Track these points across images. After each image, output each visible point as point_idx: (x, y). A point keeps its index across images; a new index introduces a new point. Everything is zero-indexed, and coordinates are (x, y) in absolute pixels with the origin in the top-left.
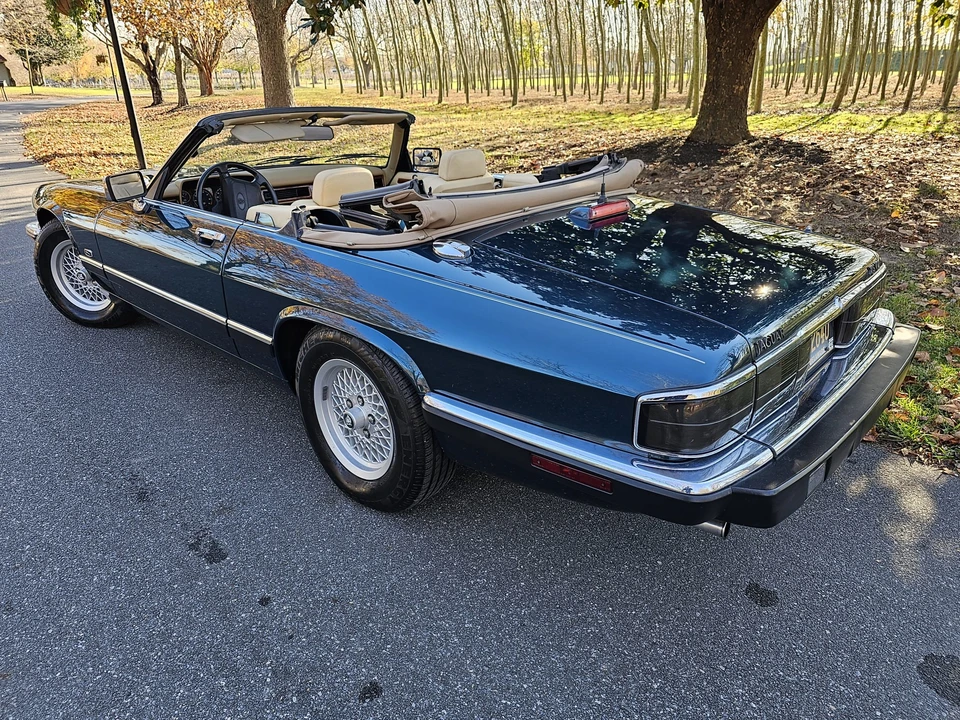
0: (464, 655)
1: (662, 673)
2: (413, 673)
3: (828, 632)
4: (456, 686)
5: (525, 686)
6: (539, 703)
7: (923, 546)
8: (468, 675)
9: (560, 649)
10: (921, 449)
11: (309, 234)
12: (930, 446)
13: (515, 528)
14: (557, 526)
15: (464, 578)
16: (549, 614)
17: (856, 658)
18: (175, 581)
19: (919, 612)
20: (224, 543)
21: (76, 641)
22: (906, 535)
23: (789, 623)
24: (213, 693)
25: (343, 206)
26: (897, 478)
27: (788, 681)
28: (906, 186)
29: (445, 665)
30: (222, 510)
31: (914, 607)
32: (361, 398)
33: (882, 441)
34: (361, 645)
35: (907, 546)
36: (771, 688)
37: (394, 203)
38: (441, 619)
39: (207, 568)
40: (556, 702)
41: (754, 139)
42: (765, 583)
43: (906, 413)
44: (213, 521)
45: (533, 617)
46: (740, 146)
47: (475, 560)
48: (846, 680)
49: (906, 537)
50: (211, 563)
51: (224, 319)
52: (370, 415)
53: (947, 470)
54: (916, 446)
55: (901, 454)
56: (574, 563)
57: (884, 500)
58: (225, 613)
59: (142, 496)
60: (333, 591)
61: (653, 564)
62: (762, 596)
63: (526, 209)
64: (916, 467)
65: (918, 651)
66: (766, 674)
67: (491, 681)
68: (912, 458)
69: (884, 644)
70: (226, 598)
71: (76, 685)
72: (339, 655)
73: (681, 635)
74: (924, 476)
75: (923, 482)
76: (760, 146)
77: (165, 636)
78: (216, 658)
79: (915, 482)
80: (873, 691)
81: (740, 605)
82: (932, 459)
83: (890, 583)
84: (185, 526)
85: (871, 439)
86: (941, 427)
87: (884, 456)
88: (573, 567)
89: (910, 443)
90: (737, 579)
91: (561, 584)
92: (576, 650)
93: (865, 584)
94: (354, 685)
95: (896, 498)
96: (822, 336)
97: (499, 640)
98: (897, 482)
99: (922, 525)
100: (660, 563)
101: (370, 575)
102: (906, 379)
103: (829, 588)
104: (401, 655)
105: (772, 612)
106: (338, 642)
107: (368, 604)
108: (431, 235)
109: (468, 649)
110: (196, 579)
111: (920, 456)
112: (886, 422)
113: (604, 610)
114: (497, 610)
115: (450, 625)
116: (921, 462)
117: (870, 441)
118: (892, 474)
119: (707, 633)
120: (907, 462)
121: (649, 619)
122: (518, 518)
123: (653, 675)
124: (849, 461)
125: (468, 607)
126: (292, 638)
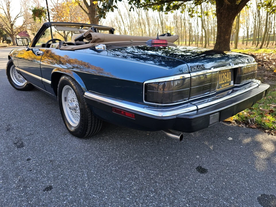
0: (86, 180)
1: (156, 191)
2: (66, 184)
3: (224, 183)
4: (79, 189)
5: (103, 191)
6: (106, 197)
7: (268, 159)
8: (85, 186)
9: (121, 181)
10: (272, 131)
11: (62, 47)
13: (121, 145)
14: (136, 145)
15: (97, 157)
16: (122, 170)
17: (233, 193)
18: (3, 152)
19: (262, 179)
20: (25, 143)
23: (210, 179)
25: (76, 40)
26: (262, 139)
27: (204, 199)
29: (78, 183)
31: (260, 178)
32: (74, 99)
33: (259, 128)
34: (53, 174)
35: (261, 159)
36: (196, 200)
38: (83, 169)
39: (16, 149)
40: (112, 197)
42: (204, 166)
43: (269, 120)
44: (25, 137)
45: (116, 171)
47: (104, 153)
48: (227, 200)
49: (262, 156)
50: (18, 148)
51: (41, 78)
52: (76, 105)
55: (265, 132)
56: (137, 156)
57: (257, 145)
59: (8, 130)
61: (165, 158)
62: (202, 170)
63: (132, 40)
64: (270, 136)
65: (259, 193)
66: (196, 195)
67: (92, 189)
68: (269, 133)
69: (245, 189)
70: (17, 158)
72: (44, 177)
73: (167, 180)
74: (273, 139)
75: (272, 140)
78: (3, 174)
79: (268, 141)
80: (237, 204)
81: (192, 172)
83: (252, 170)
84: (16, 138)
85: (255, 127)
87: (259, 133)
88: (136, 157)
89: (269, 128)
90: (194, 164)
91: (130, 161)
92: (127, 182)
93: (243, 169)
94: (44, 186)
95: (261, 145)
96: (228, 79)
97: (101, 177)
98: (262, 140)
99: (269, 153)
100: (167, 158)
101: (66, 155)
102: (270, 111)
103: (228, 170)
104: (64, 178)
105: (204, 175)
106: (45, 173)
107: (61, 163)
108: (96, 44)
109: (89, 178)
110: (11, 152)
111: (272, 133)
112: (261, 122)
113: (142, 170)
114: (104, 167)
115: (86, 171)
116: (272, 134)
117: (254, 128)
118: (261, 137)
119: (177, 180)
120: (267, 134)
121: (157, 174)
122: (123, 142)
123: (152, 192)
124: (245, 133)
125: (95, 166)
126: (31, 170)
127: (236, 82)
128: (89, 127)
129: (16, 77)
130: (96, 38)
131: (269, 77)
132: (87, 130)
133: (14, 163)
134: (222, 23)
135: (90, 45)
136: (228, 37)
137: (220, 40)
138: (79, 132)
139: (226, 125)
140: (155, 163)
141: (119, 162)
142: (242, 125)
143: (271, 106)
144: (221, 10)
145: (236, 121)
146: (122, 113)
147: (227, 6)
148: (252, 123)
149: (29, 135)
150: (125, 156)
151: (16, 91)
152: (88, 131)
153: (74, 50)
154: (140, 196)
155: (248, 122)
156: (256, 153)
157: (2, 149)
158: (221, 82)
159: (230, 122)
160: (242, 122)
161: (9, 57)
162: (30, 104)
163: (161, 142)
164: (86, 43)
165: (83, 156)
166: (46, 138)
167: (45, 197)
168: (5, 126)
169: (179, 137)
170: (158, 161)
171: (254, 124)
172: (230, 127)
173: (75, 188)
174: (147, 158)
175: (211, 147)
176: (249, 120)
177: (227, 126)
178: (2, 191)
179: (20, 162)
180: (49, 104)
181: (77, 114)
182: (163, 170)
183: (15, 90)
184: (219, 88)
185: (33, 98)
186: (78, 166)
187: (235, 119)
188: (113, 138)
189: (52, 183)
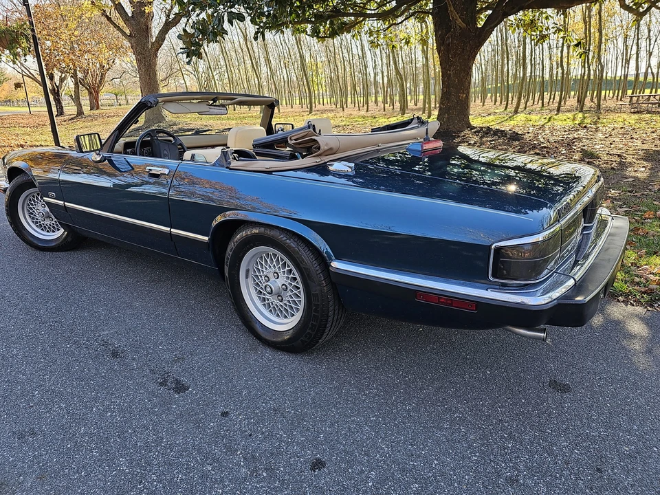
0: (375, 437)
1: (511, 437)
2: (344, 451)
3: (608, 405)
4: (376, 456)
5: (423, 452)
6: (435, 462)
7: (649, 351)
9: (440, 428)
10: (630, 297)
11: (234, 164)
12: (635, 295)
13: (386, 358)
16: (425, 408)
18: (155, 406)
20: (184, 380)
21: (91, 450)
22: (637, 346)
23: (583, 402)
24: (204, 476)
25: (255, 146)
26: (621, 314)
28: (574, 152)
29: (365, 445)
30: (177, 360)
32: (277, 273)
34: (302, 436)
35: (640, 353)
36: (584, 440)
37: (295, 140)
38: (353, 416)
39: (177, 396)
40: (447, 460)
41: (474, 128)
42: (559, 379)
44: (172, 367)
45: (415, 410)
46: (466, 132)
47: (365, 379)
48: (629, 431)
49: (637, 348)
50: (179, 393)
51: (168, 229)
52: (283, 285)
53: (649, 309)
54: (627, 295)
55: (618, 301)
56: (432, 376)
57: (616, 327)
58: (198, 424)
59: (115, 355)
60: (272, 404)
61: (485, 373)
62: (560, 387)
64: (630, 307)
66: (578, 432)
67: (399, 452)
68: (626, 302)
69: (645, 409)
70: (196, 414)
71: (99, 479)
72: (288, 444)
73: (517, 414)
74: (636, 312)
75: (637, 316)
76: (479, 132)
77: (158, 442)
78: (200, 453)
79: (631, 317)
80: (648, 436)
81: (548, 393)
82: (638, 303)
83: (637, 375)
84: (153, 372)
86: (638, 284)
87: (608, 302)
88: (433, 379)
89: (622, 293)
91: (428, 389)
92: (450, 428)
93: (622, 376)
94: (304, 461)
95: (624, 326)
97: (397, 426)
98: (621, 317)
99: (644, 340)
100: (488, 372)
101: (295, 392)
103: (601, 380)
104: (332, 441)
105: (570, 396)
106: (285, 436)
107: (300, 411)
108: (324, 159)
109: (377, 433)
110: (171, 404)
111: (631, 301)
113: (461, 403)
114: (390, 408)
115: (360, 419)
116: (632, 304)
118: (617, 312)
120: (623, 305)
121: (492, 406)
122: (387, 352)
123: (506, 439)
125: (369, 407)
126: (251, 436)
127: (587, 220)
129: (33, 218)
130: (326, 148)
134: (450, 66)
135: (309, 161)
136: (465, 95)
137: (448, 102)
140: (474, 387)
141: (408, 393)
144: (448, 38)
147: (458, 31)
150: (410, 379)
153: (270, 173)
154: (492, 450)
156: (625, 343)
157: (142, 400)
161: (13, 173)
165: (330, 390)
166: (220, 363)
167: (325, 481)
168: (99, 347)
169: (543, 335)
170: (476, 382)
173: (368, 455)
174: (453, 377)
178: (229, 485)
179: (211, 421)
181: (286, 305)
182: (497, 397)
186: (337, 412)
188: (359, 345)
189: (314, 453)
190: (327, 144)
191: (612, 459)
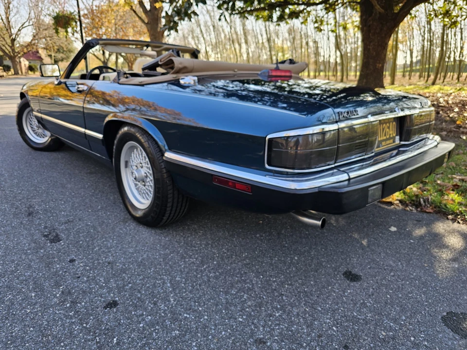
0: (171, 292)
1: (283, 308)
2: (139, 298)
3: (388, 296)
4: (160, 306)
5: (200, 309)
6: (206, 317)
7: (454, 260)
8: (169, 301)
9: (226, 293)
10: (459, 217)
11: (123, 80)
12: (465, 215)
13: (219, 238)
14: (243, 239)
15: (183, 257)
16: (225, 277)
17: (403, 310)
18: (29, 249)
19: (447, 290)
20: (62, 235)
23: (366, 290)
25: (144, 69)
26: (443, 229)
27: (359, 319)
29: (158, 296)
31: (444, 288)
32: (141, 164)
33: (437, 212)
34: (115, 284)
35: (444, 260)
36: (347, 321)
38: (164, 275)
39: (49, 245)
40: (215, 317)
42: (355, 271)
43: (453, 200)
44: (61, 226)
45: (216, 278)
47: (193, 251)
48: (395, 321)
49: (444, 255)
50: (52, 243)
51: (84, 130)
52: (145, 173)
54: (457, 215)
55: (448, 219)
56: (247, 255)
57: (437, 240)
59: (30, 214)
60: (111, 259)
61: (292, 259)
62: (352, 277)
63: (236, 70)
64: (456, 225)
65: (443, 310)
66: (346, 314)
67: (181, 305)
68: (454, 220)
69: (423, 305)
70: (52, 258)
72: (101, 287)
73: (299, 292)
74: (460, 229)
75: (458, 232)
78: (35, 283)
79: (453, 232)
80: (411, 327)
81: (338, 280)
82: (465, 221)
84: (46, 227)
85: (431, 211)
87: (438, 220)
88: (246, 257)
89: (453, 213)
90: (339, 268)
91: (237, 264)
92: (235, 294)
93: (416, 276)
94: (103, 301)
95: (441, 238)
96: (391, 132)
97: (193, 286)
98: (443, 231)
99: (455, 250)
100: (296, 258)
101: (133, 253)
102: (454, 186)
103: (393, 276)
104: (135, 290)
105: (357, 285)
106: (103, 281)
107: (127, 266)
108: (181, 76)
109: (174, 290)
110: (41, 249)
111: (459, 220)
112: (440, 203)
113: (257, 277)
114: (197, 273)
115: (168, 278)
116: (459, 222)
117: (430, 213)
118: (441, 227)
119: (315, 292)
120: (451, 222)
121: (283, 283)
122: (223, 234)
123: (277, 309)
124: (417, 220)
125: (181, 271)
126: (79, 277)
127: (403, 138)
128: (168, 209)
130: (180, 66)
131: (449, 132)
132: (165, 213)
133: (49, 265)
134: (370, 42)
135: (169, 77)
136: (380, 65)
137: (367, 70)
138: (150, 217)
139: (384, 208)
140: (277, 267)
141: (219, 265)
142: (411, 208)
143: (455, 178)
144: (370, 21)
145: (401, 201)
146: (230, 184)
147: (378, 15)
148: (426, 205)
149: (66, 223)
150: (227, 255)
151: (33, 152)
152: (167, 215)
153: (143, 85)
154: (259, 316)
155: (420, 202)
156: (435, 251)
157: (25, 244)
158: (381, 137)
159: (391, 203)
160: (410, 203)
162: (59, 173)
163: (282, 234)
164: (163, 74)
165: (160, 254)
166: (94, 228)
167: (108, 317)
168: (24, 209)
169: (319, 223)
170: (281, 263)
171: (429, 206)
172: (391, 211)
173: (155, 304)
174: (263, 258)
175: (365, 242)
176: (422, 200)
177: (386, 209)
178: (37, 308)
179: (58, 264)
180: (91, 173)
182: (291, 277)
183: (30, 150)
184: (378, 147)
185: (63, 163)
186: (154, 271)
187: (399, 198)
188: (205, 227)
189: (116, 296)
190: (181, 63)
191: (364, 340)
